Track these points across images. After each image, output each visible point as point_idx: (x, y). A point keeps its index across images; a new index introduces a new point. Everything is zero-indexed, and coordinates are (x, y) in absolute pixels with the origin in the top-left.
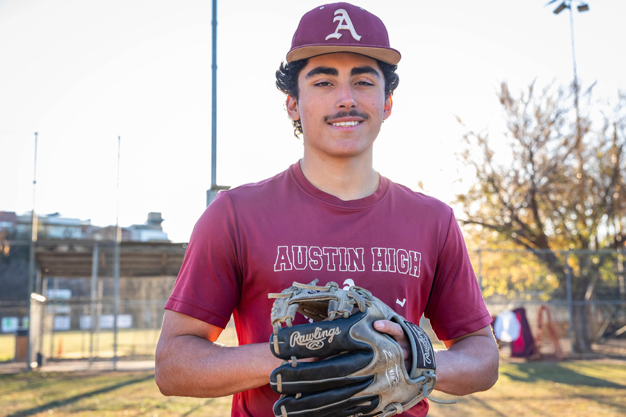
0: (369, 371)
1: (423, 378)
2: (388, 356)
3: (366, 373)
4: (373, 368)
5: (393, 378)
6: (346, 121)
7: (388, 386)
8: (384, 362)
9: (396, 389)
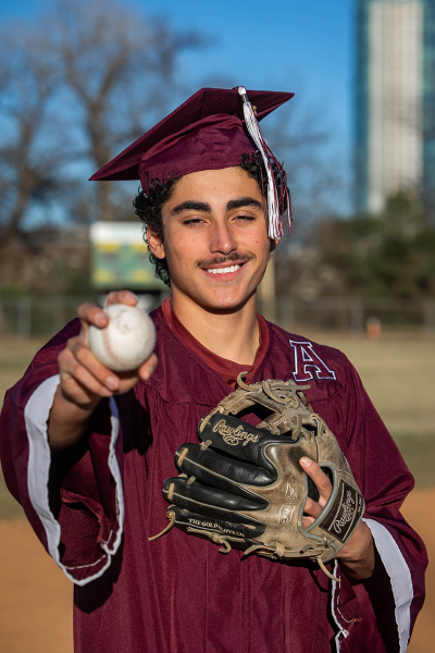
0: (263, 493)
1: (320, 539)
2: (289, 491)
3: (259, 492)
4: (268, 492)
5: (285, 517)
6: (224, 267)
7: (276, 522)
8: (283, 494)
9: (284, 528)
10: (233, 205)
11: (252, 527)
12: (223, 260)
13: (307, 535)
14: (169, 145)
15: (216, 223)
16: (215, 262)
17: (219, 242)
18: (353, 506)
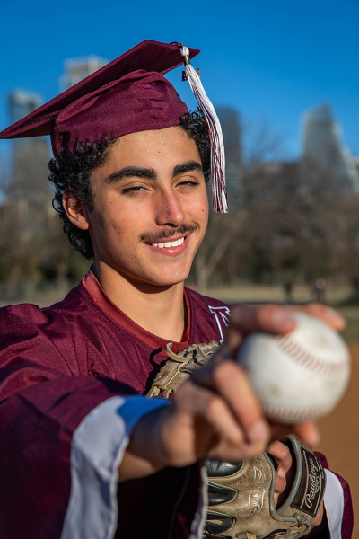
0: (229, 483)
1: (294, 519)
2: (257, 475)
3: (225, 483)
4: (235, 481)
5: (256, 504)
7: (247, 512)
8: (251, 480)
9: (256, 517)
10: (179, 170)
11: (219, 522)
12: (172, 233)
13: (280, 519)
14: (86, 106)
15: (163, 192)
16: (163, 236)
17: (169, 213)
18: (318, 474)
